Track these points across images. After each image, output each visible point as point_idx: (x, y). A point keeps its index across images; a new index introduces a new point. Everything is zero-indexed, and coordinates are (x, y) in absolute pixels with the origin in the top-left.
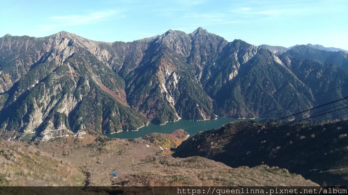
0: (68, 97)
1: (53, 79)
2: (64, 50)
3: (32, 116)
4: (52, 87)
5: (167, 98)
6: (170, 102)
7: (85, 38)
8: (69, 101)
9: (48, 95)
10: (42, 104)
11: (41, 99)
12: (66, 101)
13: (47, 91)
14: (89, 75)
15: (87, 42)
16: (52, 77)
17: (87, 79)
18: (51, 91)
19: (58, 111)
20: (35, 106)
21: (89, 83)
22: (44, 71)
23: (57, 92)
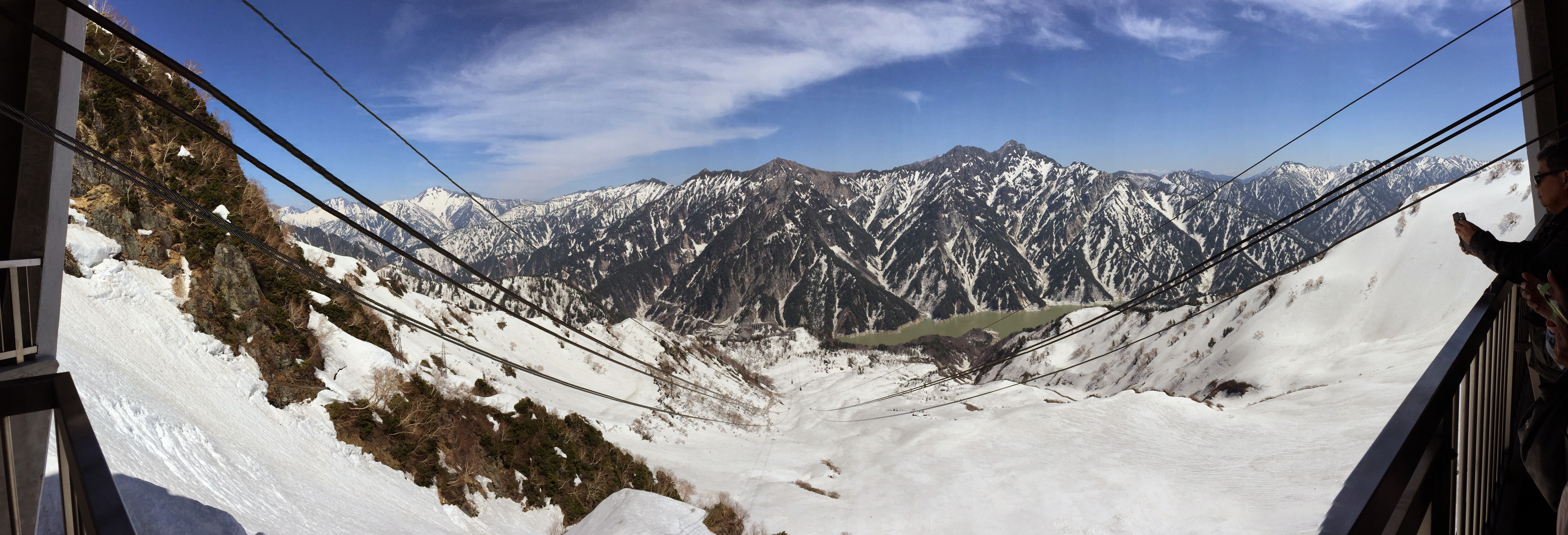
0: (781, 271)
1: (759, 239)
2: (777, 190)
3: (727, 298)
4: (757, 252)
5: (953, 269)
6: (959, 278)
7: (812, 167)
8: (782, 276)
9: (751, 266)
10: (743, 280)
11: (740, 271)
12: (778, 277)
13: (750, 259)
14: (816, 232)
15: (814, 175)
16: (758, 236)
17: (812, 239)
18: (757, 261)
19: (765, 292)
20: (733, 283)
21: (815, 246)
22: (748, 226)
23: (764, 261)
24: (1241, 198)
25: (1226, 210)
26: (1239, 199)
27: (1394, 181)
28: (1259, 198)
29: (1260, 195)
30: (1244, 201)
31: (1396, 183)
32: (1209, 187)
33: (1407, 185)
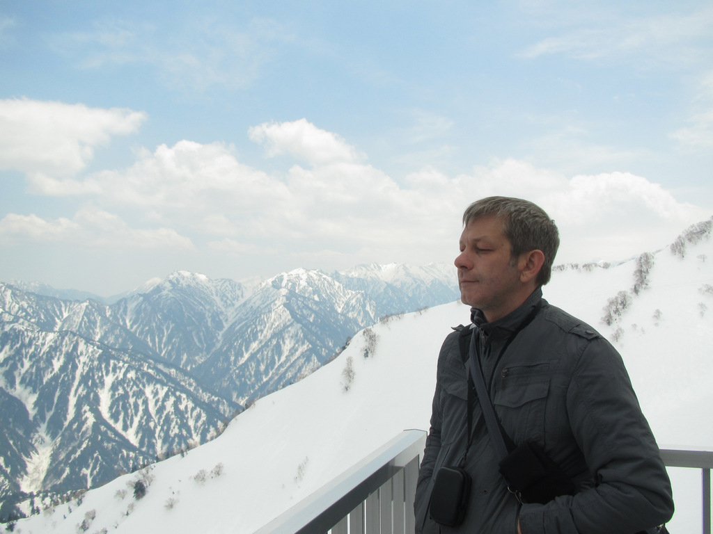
24: (101, 327)
25: (75, 348)
26: (98, 330)
27: (344, 300)
28: (132, 327)
29: (135, 322)
30: (106, 333)
31: (347, 304)
32: (47, 311)
33: (364, 306)
